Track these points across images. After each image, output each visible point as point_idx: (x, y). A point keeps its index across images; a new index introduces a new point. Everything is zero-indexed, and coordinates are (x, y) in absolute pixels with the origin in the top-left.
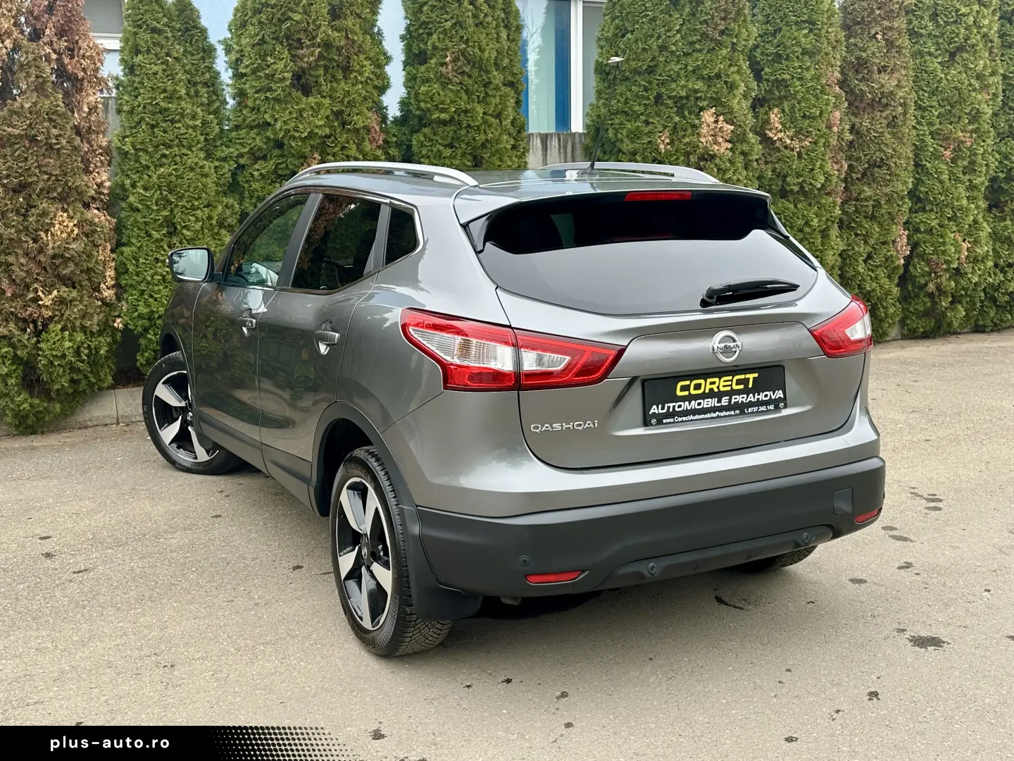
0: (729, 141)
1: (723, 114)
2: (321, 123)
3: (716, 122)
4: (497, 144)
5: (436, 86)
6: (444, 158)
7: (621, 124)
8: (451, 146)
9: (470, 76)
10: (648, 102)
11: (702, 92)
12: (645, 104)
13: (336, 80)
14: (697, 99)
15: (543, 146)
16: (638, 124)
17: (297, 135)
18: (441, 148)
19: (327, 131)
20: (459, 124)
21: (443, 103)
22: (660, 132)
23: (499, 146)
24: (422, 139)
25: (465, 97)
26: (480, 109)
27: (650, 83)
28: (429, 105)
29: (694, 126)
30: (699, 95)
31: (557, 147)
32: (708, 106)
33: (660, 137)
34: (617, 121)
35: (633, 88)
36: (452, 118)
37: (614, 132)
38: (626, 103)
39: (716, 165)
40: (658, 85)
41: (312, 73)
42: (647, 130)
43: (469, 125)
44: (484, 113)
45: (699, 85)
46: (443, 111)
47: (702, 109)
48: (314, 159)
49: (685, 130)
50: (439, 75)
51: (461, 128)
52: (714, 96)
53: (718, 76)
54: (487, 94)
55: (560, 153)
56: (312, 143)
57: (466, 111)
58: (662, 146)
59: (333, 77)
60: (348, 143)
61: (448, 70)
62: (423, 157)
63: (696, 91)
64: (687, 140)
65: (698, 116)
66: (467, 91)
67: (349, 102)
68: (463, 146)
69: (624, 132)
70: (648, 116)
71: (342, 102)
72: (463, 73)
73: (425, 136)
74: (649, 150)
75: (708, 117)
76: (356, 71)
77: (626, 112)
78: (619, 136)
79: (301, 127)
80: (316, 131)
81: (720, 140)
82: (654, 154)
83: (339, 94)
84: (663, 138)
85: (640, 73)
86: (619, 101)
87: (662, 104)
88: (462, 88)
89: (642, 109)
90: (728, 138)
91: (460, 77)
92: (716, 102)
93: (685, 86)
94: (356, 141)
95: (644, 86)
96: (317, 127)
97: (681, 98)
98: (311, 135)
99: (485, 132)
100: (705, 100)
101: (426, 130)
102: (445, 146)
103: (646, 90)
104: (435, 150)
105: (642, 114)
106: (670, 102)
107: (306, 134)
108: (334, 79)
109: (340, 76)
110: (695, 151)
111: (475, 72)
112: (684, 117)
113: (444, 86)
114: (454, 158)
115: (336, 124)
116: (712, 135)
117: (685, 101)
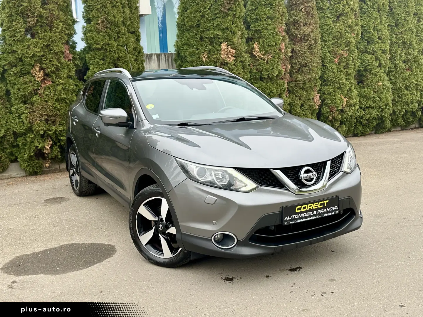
0: (234, 57)
1: (231, 45)
2: (38, 50)
3: (228, 48)
4: (125, 58)
5: (95, 33)
6: (100, 65)
7: (186, 49)
8: (103, 59)
9: (110, 29)
10: (197, 40)
11: (220, 35)
12: (196, 41)
13: (46, 31)
14: (219, 38)
15: (158, 59)
16: (194, 49)
17: (27, 56)
18: (98, 60)
19: (42, 53)
20: (106, 50)
21: (97, 40)
22: (203, 53)
23: (126, 59)
24: (90, 56)
25: (108, 38)
26: (115, 44)
27: (198, 31)
28: (91, 42)
29: (218, 50)
30: (219, 37)
31: (164, 59)
32: (224, 41)
33: (203, 55)
34: (185, 48)
35: (191, 34)
36: (102, 48)
37: (184, 53)
38: (188, 40)
39: (228, 67)
40: (201, 32)
41: (34, 28)
42: (197, 52)
43: (110, 51)
44: (118, 45)
45: (219, 33)
46: (97, 44)
47: (221, 43)
48: (37, 66)
49: (214, 52)
50: (96, 28)
51: (107, 52)
52: (226, 37)
53: (227, 29)
54: (119, 37)
55: (166, 62)
56: (35, 59)
57: (109, 44)
58: (204, 59)
59: (45, 30)
60: (52, 59)
61: (100, 27)
62: (91, 64)
63: (218, 35)
64: (215, 56)
65: (220, 46)
66: (109, 35)
67: (52, 41)
68: (109, 59)
69: (187, 53)
70: (197, 46)
71: (49, 40)
72: (107, 27)
73: (91, 55)
74: (198, 61)
75: (224, 46)
76: (55, 27)
77: (188, 44)
78: (186, 55)
79: (29, 52)
80: (36, 54)
81: (230, 56)
82: (200, 62)
83: (48, 38)
84: (204, 56)
85: (193, 27)
86: (185, 40)
87: (203, 41)
88: (106, 34)
89: (195, 43)
90: (234, 55)
91: (105, 29)
92: (227, 39)
93: (213, 33)
94: (57, 58)
95: (195, 33)
96: (37, 52)
97: (211, 38)
98: (34, 56)
99: (118, 53)
100: (222, 39)
101: (92, 53)
102: (100, 60)
103: (196, 34)
104: (96, 61)
105: (195, 45)
106: (206, 40)
107: (31, 55)
108: (45, 31)
109: (48, 29)
110: (219, 61)
111: (112, 27)
112: (214, 47)
113: (98, 33)
114: (105, 65)
115: (47, 50)
116: (226, 54)
117: (213, 40)
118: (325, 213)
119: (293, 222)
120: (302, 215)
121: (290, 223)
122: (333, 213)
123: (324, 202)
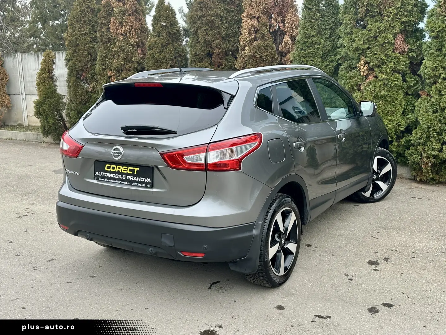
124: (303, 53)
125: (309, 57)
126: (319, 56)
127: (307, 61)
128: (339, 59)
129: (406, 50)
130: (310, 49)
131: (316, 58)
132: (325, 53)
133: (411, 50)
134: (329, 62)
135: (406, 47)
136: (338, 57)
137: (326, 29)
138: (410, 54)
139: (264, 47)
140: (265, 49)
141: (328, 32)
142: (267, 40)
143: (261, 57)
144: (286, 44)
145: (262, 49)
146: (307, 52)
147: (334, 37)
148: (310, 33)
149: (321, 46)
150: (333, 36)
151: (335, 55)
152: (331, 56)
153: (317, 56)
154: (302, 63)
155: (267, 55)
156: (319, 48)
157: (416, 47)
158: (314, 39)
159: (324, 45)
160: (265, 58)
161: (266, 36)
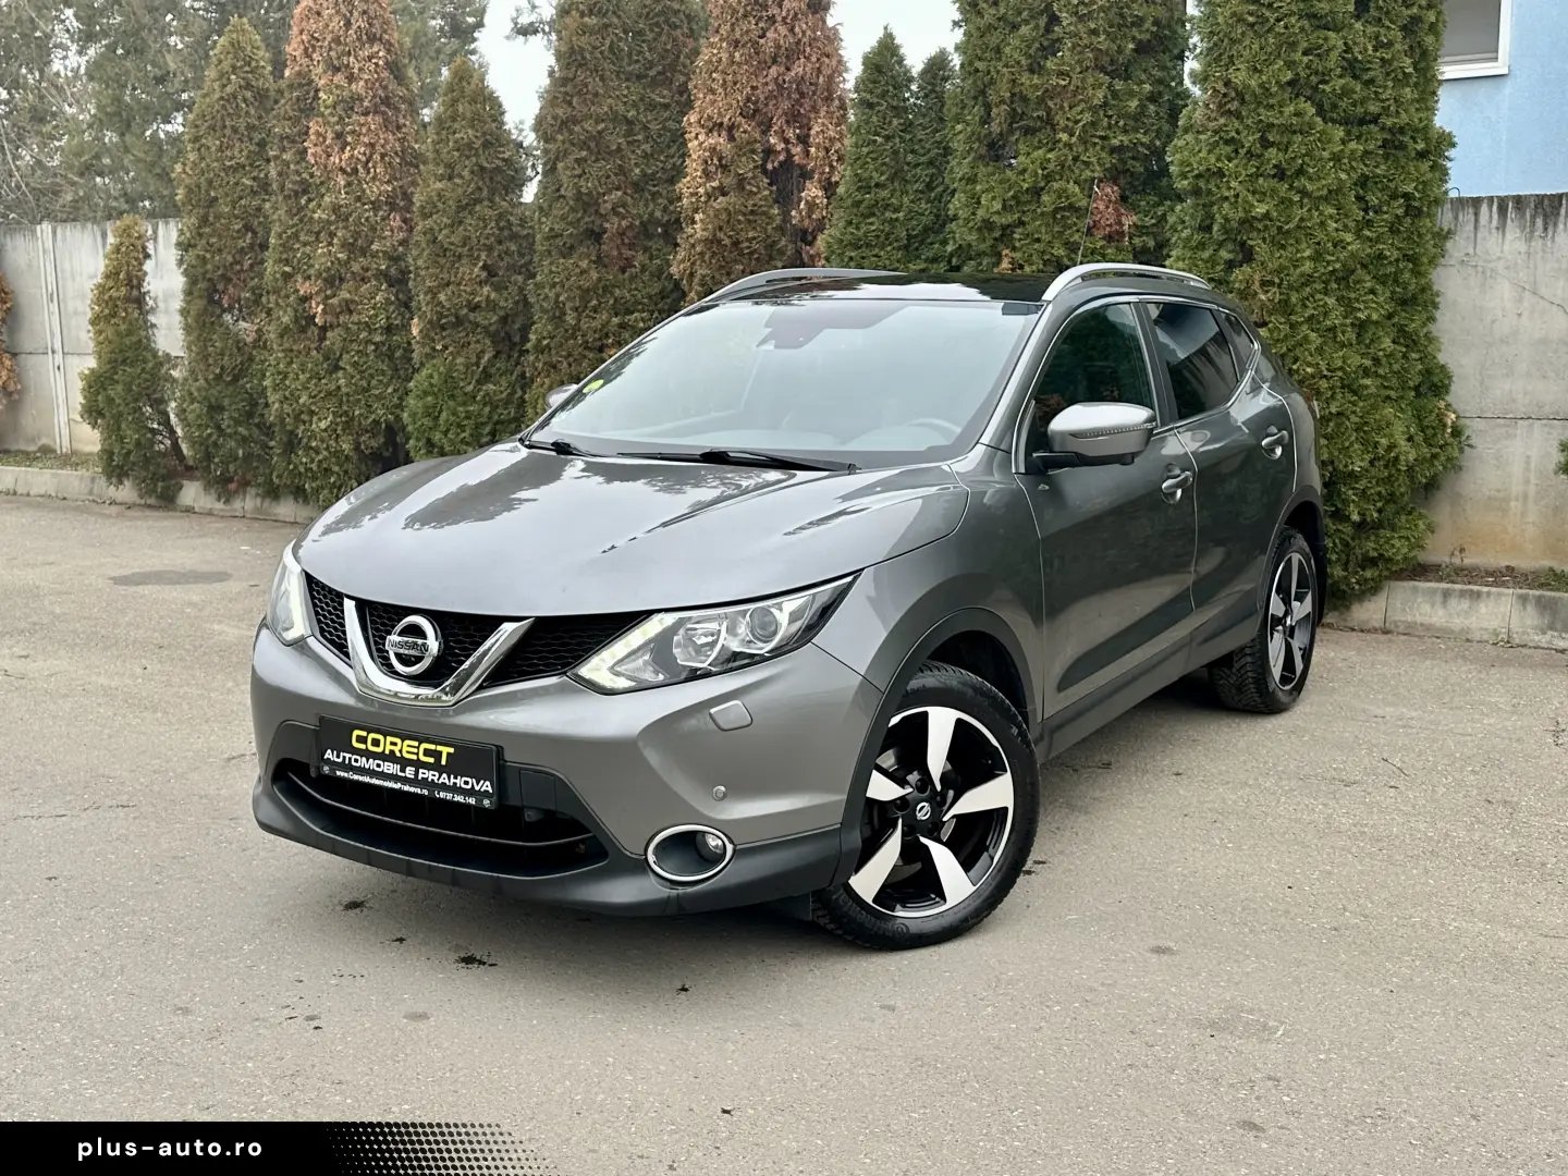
118: (444, 787)
119: (346, 775)
120: (372, 764)
121: (338, 773)
122: (472, 801)
123: (439, 748)
124: (852, 233)
125: (868, 245)
126: (895, 244)
127: (863, 258)
128: (952, 255)
129: (1126, 228)
130: (872, 224)
131: (889, 248)
132: (916, 236)
133: (1140, 229)
134: (926, 261)
135: (1128, 221)
136: (949, 248)
137: (917, 165)
138: (1136, 241)
139: (744, 215)
140: (749, 221)
141: (923, 173)
142: (756, 194)
143: (736, 244)
144: (811, 206)
145: (739, 222)
146: (861, 233)
147: (940, 189)
148: (871, 178)
149: (901, 214)
150: (937, 186)
151: (944, 242)
152: (932, 244)
153: (890, 244)
154: (852, 264)
155: (754, 238)
156: (897, 220)
157: (1153, 221)
158: (885, 193)
159: (911, 211)
160: (749, 247)
161: (749, 184)
